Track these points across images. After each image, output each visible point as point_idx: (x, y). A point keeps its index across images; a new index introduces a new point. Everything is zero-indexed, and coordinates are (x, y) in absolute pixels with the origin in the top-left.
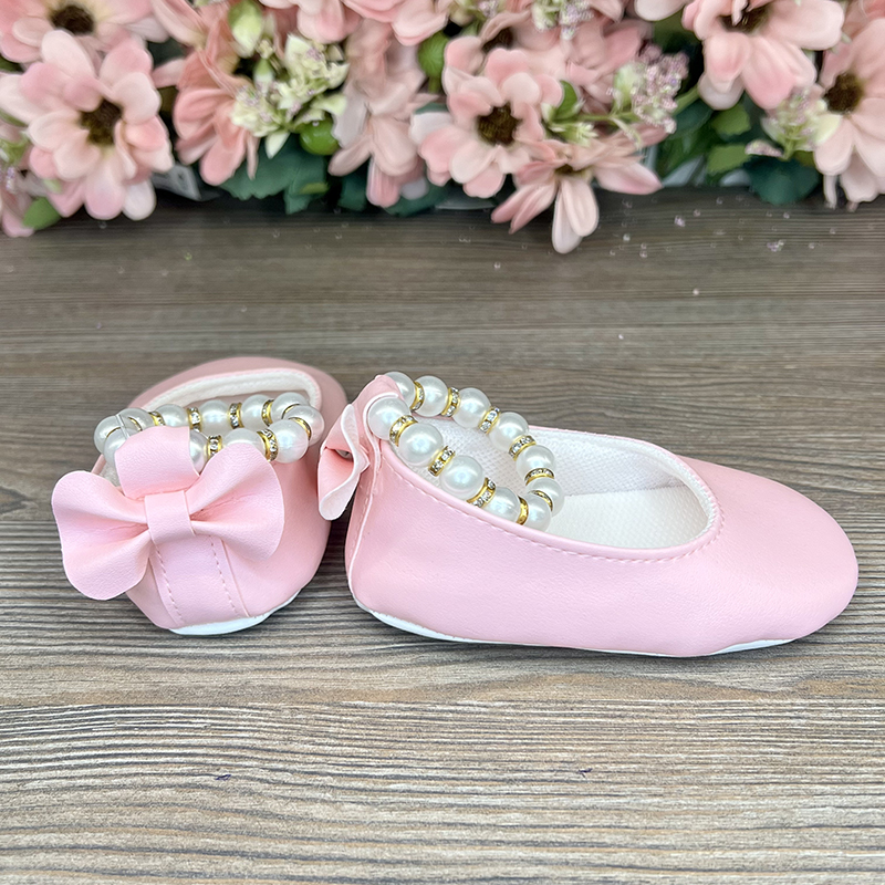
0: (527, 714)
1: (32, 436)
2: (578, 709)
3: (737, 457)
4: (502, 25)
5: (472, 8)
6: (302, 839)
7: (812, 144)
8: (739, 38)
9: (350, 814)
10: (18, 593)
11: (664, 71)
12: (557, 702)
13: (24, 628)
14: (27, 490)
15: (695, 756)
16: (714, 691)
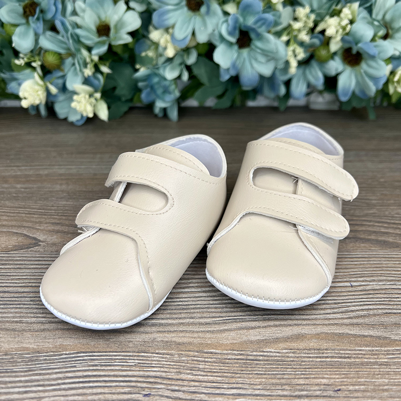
0: (301, 357)
2: (326, 353)
12: (315, 350)
14: (41, 237)
15: (392, 381)
16: (392, 342)
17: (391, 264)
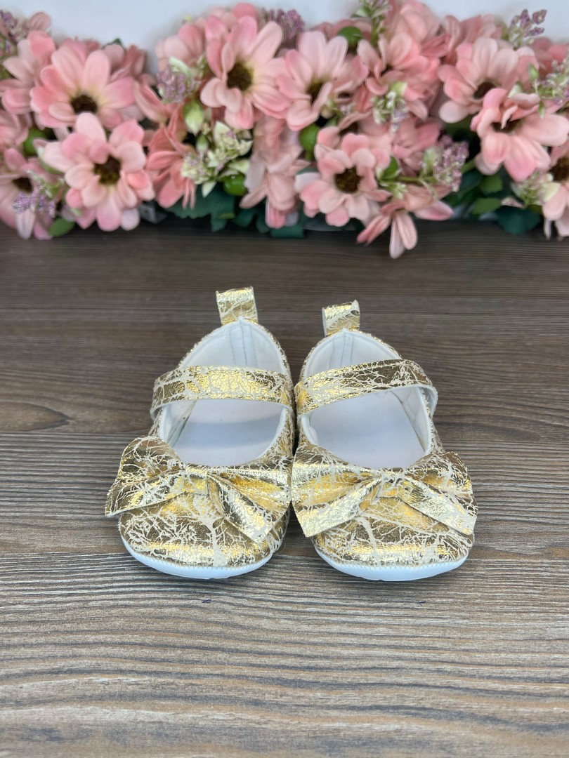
1: (68, 376)
3: (500, 403)
4: (353, 120)
5: (336, 109)
6: (258, 641)
7: (542, 201)
8: (503, 137)
9: (284, 626)
10: (71, 480)
11: (455, 153)
13: (77, 503)
14: (69, 412)
15: (486, 594)
16: (495, 553)
17: (515, 460)
